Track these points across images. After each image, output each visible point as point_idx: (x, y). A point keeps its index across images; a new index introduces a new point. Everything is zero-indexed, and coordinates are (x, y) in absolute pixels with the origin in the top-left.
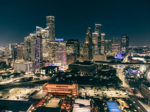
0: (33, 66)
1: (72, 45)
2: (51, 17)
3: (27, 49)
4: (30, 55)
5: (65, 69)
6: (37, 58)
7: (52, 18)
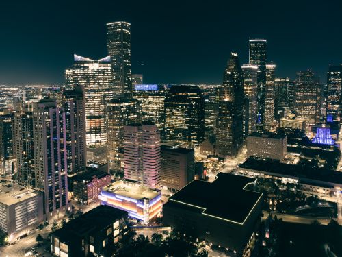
0: (37, 205)
1: (182, 106)
2: (119, 23)
3: (25, 143)
4: (33, 163)
5: (150, 214)
6: (57, 175)
7: (123, 26)
